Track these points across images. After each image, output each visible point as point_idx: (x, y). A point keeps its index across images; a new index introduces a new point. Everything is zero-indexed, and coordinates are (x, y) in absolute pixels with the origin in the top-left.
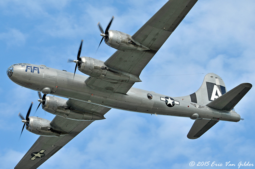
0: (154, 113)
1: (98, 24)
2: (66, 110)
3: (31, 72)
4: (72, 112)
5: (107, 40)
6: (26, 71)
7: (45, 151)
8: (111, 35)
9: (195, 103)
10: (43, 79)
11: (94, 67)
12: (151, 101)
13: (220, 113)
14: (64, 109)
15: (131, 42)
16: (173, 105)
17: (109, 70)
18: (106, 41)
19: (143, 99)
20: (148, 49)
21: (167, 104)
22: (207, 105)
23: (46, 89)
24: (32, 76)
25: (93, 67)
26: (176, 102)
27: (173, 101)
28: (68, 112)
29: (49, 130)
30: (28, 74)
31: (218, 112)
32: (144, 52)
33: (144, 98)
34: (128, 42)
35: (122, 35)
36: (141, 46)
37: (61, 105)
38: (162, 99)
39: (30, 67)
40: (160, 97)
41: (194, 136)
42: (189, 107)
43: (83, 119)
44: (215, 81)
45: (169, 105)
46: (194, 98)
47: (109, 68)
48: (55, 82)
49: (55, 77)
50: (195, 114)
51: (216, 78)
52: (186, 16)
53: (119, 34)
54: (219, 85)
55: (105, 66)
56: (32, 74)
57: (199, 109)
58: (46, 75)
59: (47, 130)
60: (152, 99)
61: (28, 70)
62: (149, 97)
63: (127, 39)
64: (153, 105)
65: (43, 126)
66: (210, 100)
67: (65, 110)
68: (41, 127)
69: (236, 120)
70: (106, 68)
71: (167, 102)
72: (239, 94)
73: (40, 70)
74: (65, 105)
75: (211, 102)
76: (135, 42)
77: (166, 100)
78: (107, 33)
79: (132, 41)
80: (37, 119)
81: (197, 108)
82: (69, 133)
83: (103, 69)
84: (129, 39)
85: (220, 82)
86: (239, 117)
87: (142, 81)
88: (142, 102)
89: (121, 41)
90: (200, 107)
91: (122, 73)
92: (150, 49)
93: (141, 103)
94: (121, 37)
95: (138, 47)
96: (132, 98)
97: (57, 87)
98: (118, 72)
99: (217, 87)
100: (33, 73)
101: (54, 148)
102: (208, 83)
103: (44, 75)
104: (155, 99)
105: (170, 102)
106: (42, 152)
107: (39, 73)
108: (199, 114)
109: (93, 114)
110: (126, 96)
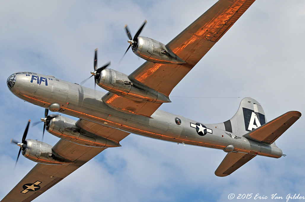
0: (181, 142)
1: (125, 27)
2: (75, 133)
3: (38, 83)
4: (82, 135)
5: (135, 48)
6: (32, 81)
7: (41, 182)
8: (141, 42)
9: (230, 133)
10: (53, 92)
11: (117, 81)
12: (179, 127)
13: (259, 146)
14: (72, 131)
15: (165, 53)
17: (134, 86)
18: (134, 50)
19: (171, 125)
21: (197, 131)
22: (243, 136)
23: (55, 105)
24: (39, 88)
25: (115, 81)
26: (208, 130)
27: (205, 128)
28: (77, 135)
29: (50, 157)
30: (33, 86)
31: (256, 145)
32: (179, 66)
33: (171, 123)
34: (161, 52)
35: (154, 43)
36: (176, 57)
37: (69, 127)
38: (192, 125)
39: (37, 77)
40: (190, 123)
41: (223, 173)
42: (224, 137)
43: (94, 145)
44: (253, 107)
46: (228, 126)
47: (134, 84)
48: (65, 97)
49: (66, 91)
50: (230, 146)
51: (254, 104)
52: (234, 24)
53: (151, 41)
54: (258, 112)
55: (129, 81)
56: (38, 86)
57: (235, 140)
58: (55, 88)
59: (48, 156)
60: (180, 124)
61: (34, 80)
63: (160, 48)
64: (181, 132)
65: (43, 152)
66: (247, 129)
67: (73, 133)
68: (40, 153)
69: (277, 156)
70: (130, 82)
71: (197, 129)
72: (284, 124)
73: (48, 81)
74: (73, 127)
75: (248, 132)
76: (169, 53)
77: (197, 127)
78: (136, 39)
79: (165, 51)
80: (36, 143)
81: (233, 139)
82: (73, 162)
83: (126, 84)
84: (163, 49)
85: (258, 109)
86: (280, 152)
87: (171, 102)
88: (169, 128)
89: (152, 50)
90: (236, 137)
91: (149, 90)
92: (186, 63)
94: (153, 46)
95: (173, 59)
96: (157, 122)
97: (68, 103)
98: (145, 88)
99: (255, 115)
100: (40, 84)
101: (52, 180)
102: (245, 110)
103: (54, 88)
104: (184, 125)
105: (201, 129)
106: (37, 183)
107: (47, 84)
108: (234, 146)
109: (107, 139)
110: (150, 119)
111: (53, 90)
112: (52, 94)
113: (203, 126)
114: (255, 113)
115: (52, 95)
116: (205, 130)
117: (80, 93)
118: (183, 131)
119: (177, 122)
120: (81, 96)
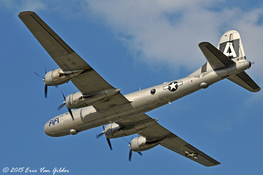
2: (119, 131)
3: (53, 124)
6: (50, 126)
7: (187, 151)
13: (225, 70)
14: (117, 131)
15: (61, 75)
19: (148, 98)
20: (82, 71)
21: (170, 90)
24: (55, 128)
34: (58, 77)
36: (72, 72)
38: (165, 88)
41: (254, 89)
45: (174, 90)
46: (204, 68)
48: (72, 123)
50: (202, 84)
51: (231, 34)
57: (203, 78)
59: (144, 145)
63: (58, 74)
68: (138, 145)
70: (81, 97)
72: (212, 52)
76: (65, 73)
77: (169, 87)
82: (166, 137)
83: (80, 100)
89: (52, 79)
90: (203, 75)
92: (84, 70)
93: (147, 102)
95: (70, 75)
96: (137, 102)
102: (221, 45)
106: (187, 153)
107: (58, 122)
108: (205, 82)
109: (143, 122)
110: (131, 103)
111: (63, 123)
114: (230, 42)
119: (152, 93)
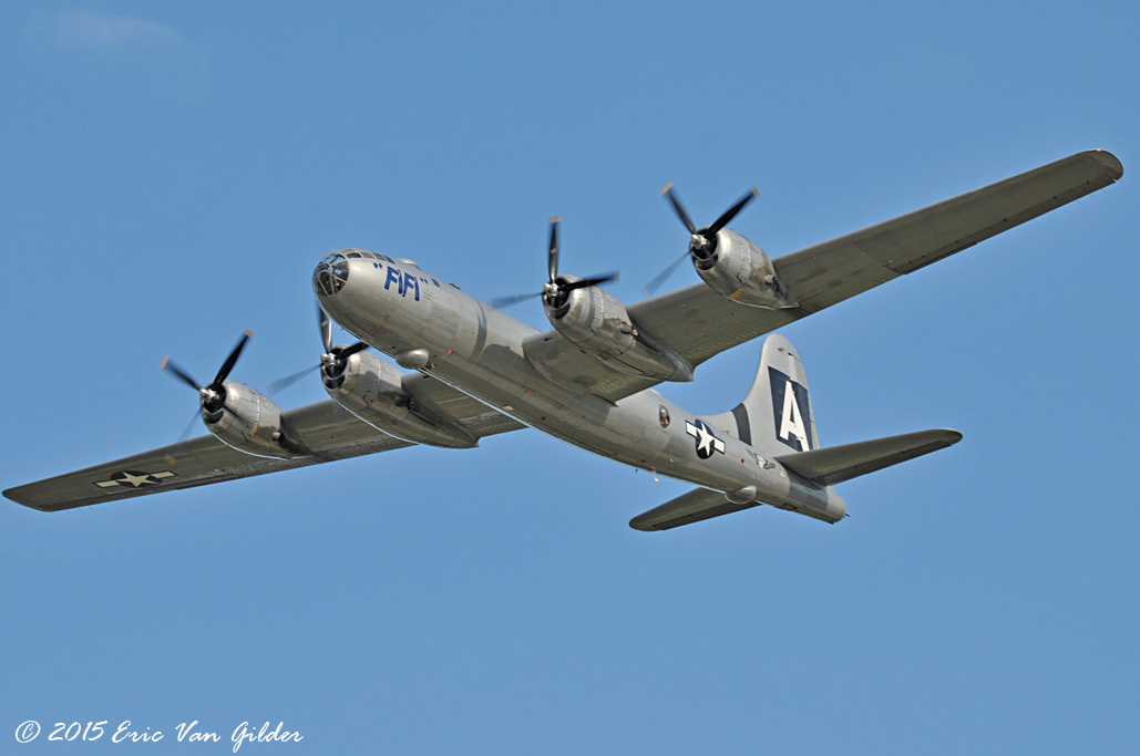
0: (650, 470)
2: (398, 407)
3: (400, 292)
5: (705, 260)
6: (387, 287)
7: (177, 475)
9: (748, 446)
10: (427, 321)
11: (605, 320)
12: (663, 432)
13: (806, 491)
14: (394, 402)
15: (771, 282)
16: (711, 453)
17: (637, 337)
19: (649, 426)
20: (796, 305)
21: (697, 447)
22: (778, 460)
23: (415, 354)
24: (399, 307)
25: (602, 320)
26: (717, 444)
27: (713, 439)
28: (400, 414)
30: (389, 300)
33: (650, 423)
34: (764, 281)
36: (787, 294)
37: (388, 389)
38: (689, 428)
39: (397, 273)
42: (744, 464)
44: (787, 364)
45: (702, 453)
46: (743, 424)
47: (640, 334)
48: (450, 336)
50: (749, 488)
51: (789, 354)
53: (747, 247)
54: (794, 379)
55: (629, 322)
56: (401, 301)
58: (434, 308)
59: (271, 438)
60: (665, 426)
61: (391, 282)
62: (665, 419)
63: (764, 267)
64: (665, 446)
66: (779, 437)
67: (395, 405)
68: (256, 426)
70: (632, 327)
71: (698, 439)
72: (903, 452)
73: (421, 287)
74: (397, 391)
75: (795, 452)
77: (698, 433)
79: (774, 278)
80: (249, 396)
81: (763, 470)
83: (623, 332)
84: (768, 270)
85: (796, 371)
87: (692, 381)
88: (643, 434)
90: (765, 463)
92: (798, 307)
93: (640, 436)
94: (750, 258)
95: (781, 298)
96: (624, 417)
97: (450, 352)
99: (791, 388)
100: (404, 297)
102: (772, 373)
103: (431, 307)
104: (674, 427)
105: (705, 440)
106: (161, 475)
107: (417, 297)
110: (612, 409)
112: (425, 324)
113: (710, 432)
114: (791, 382)
115: (423, 328)
116: (712, 444)
117: (480, 326)
118: (669, 445)
119: (662, 418)
120: (482, 334)
